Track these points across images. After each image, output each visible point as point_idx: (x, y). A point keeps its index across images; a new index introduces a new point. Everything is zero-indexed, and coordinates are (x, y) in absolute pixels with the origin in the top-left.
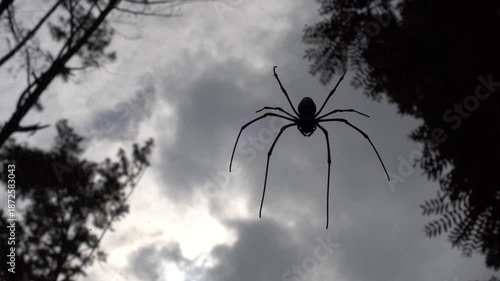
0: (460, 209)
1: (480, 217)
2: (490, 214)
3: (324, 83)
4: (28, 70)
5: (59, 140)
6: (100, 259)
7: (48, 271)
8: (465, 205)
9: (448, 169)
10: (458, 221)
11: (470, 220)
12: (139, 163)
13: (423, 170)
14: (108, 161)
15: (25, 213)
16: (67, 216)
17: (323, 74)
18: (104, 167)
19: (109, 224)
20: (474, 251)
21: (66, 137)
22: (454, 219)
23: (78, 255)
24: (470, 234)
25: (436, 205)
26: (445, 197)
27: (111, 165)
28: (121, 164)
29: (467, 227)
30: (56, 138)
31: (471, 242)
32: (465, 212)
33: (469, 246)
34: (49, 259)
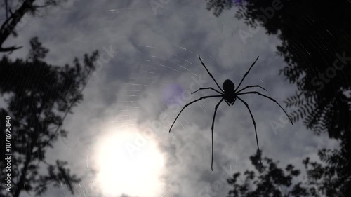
0: (311, 102)
1: (325, 108)
2: (332, 106)
3: (217, 16)
4: (6, 8)
5: (32, 52)
6: (62, 136)
7: (26, 145)
8: (315, 100)
9: (303, 75)
10: (310, 110)
11: (318, 110)
12: (88, 68)
13: (286, 77)
14: (67, 66)
15: (9, 102)
16: (39, 105)
17: (216, 10)
18: (64, 70)
19: (69, 108)
20: (322, 131)
21: (37, 49)
22: (308, 110)
23: (47, 133)
24: (319, 120)
25: (295, 101)
26: (301, 94)
27: (69, 70)
28: (76, 69)
29: (317, 115)
30: (30, 51)
31: (319, 125)
32: (315, 105)
33: (319, 128)
34: (27, 136)
